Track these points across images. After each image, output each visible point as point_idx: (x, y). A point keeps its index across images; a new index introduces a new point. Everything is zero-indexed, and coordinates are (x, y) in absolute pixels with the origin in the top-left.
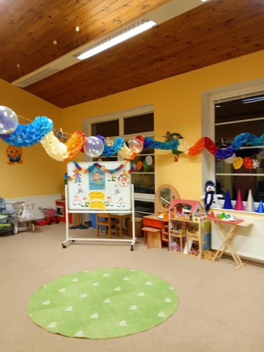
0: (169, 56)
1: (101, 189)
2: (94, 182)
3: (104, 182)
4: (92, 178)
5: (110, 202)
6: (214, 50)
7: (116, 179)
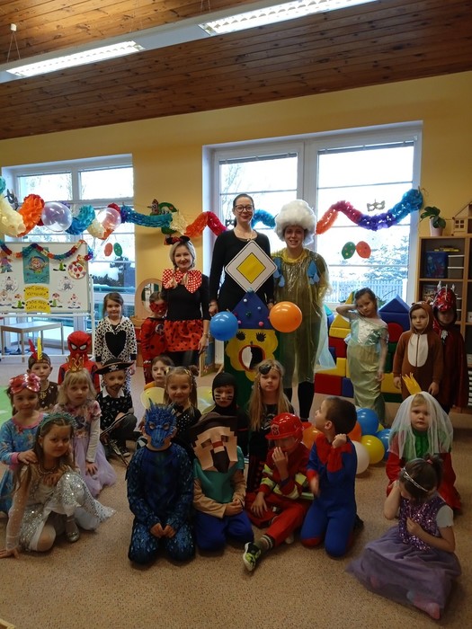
0: (157, 88)
1: (43, 282)
2: (32, 272)
3: (48, 272)
4: (28, 267)
5: (57, 301)
6: (220, 90)
7: (66, 268)
